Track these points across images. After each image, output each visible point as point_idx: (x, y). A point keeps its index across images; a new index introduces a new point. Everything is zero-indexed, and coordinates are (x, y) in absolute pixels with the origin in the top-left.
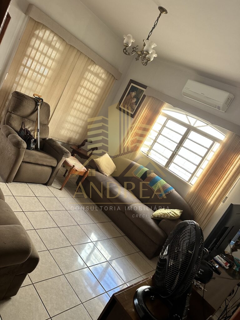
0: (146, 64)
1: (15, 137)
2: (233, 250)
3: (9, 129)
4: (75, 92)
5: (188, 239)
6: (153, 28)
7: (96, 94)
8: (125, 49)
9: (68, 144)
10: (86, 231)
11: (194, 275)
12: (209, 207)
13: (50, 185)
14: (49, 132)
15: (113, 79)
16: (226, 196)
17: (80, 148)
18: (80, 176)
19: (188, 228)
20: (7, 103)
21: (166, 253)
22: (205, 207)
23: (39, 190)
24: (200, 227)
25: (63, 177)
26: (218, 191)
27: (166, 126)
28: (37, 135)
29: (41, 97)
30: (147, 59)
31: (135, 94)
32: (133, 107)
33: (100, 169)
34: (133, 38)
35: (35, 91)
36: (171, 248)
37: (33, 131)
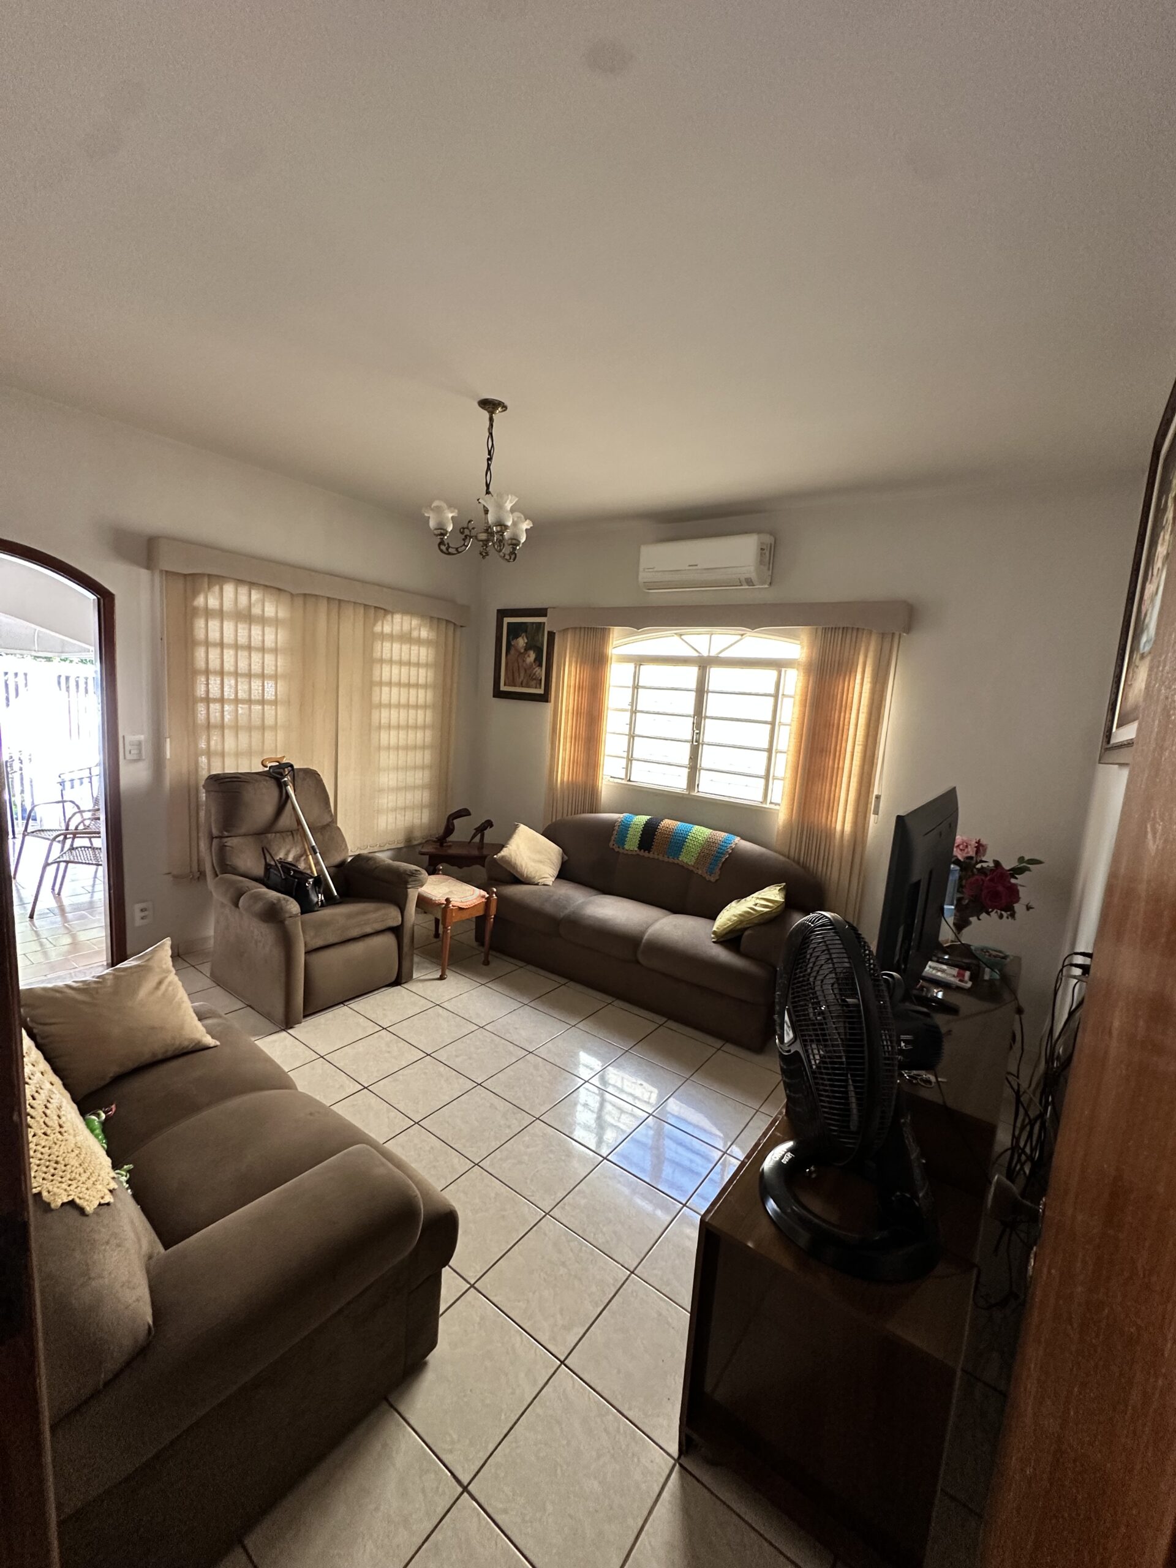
0: (513, 557)
1: (257, 897)
2: (961, 925)
3: (232, 883)
4: (369, 705)
5: (831, 972)
6: (489, 459)
7: (425, 686)
8: (442, 543)
9: (409, 849)
10: (557, 1061)
11: (892, 1059)
12: (845, 843)
13: (409, 978)
14: (344, 840)
15: (452, 629)
16: (876, 793)
17: (445, 844)
18: (477, 917)
19: (817, 937)
20: (202, 814)
21: (789, 1036)
22: (836, 848)
23: (386, 1008)
24: (847, 922)
25: (435, 940)
26: (848, 790)
27: (640, 684)
28: (317, 863)
29: (285, 761)
30: (510, 542)
31: (526, 641)
32: (535, 674)
33: (522, 875)
34: (451, 506)
35: (262, 752)
36: (797, 1016)
37: (303, 858)
